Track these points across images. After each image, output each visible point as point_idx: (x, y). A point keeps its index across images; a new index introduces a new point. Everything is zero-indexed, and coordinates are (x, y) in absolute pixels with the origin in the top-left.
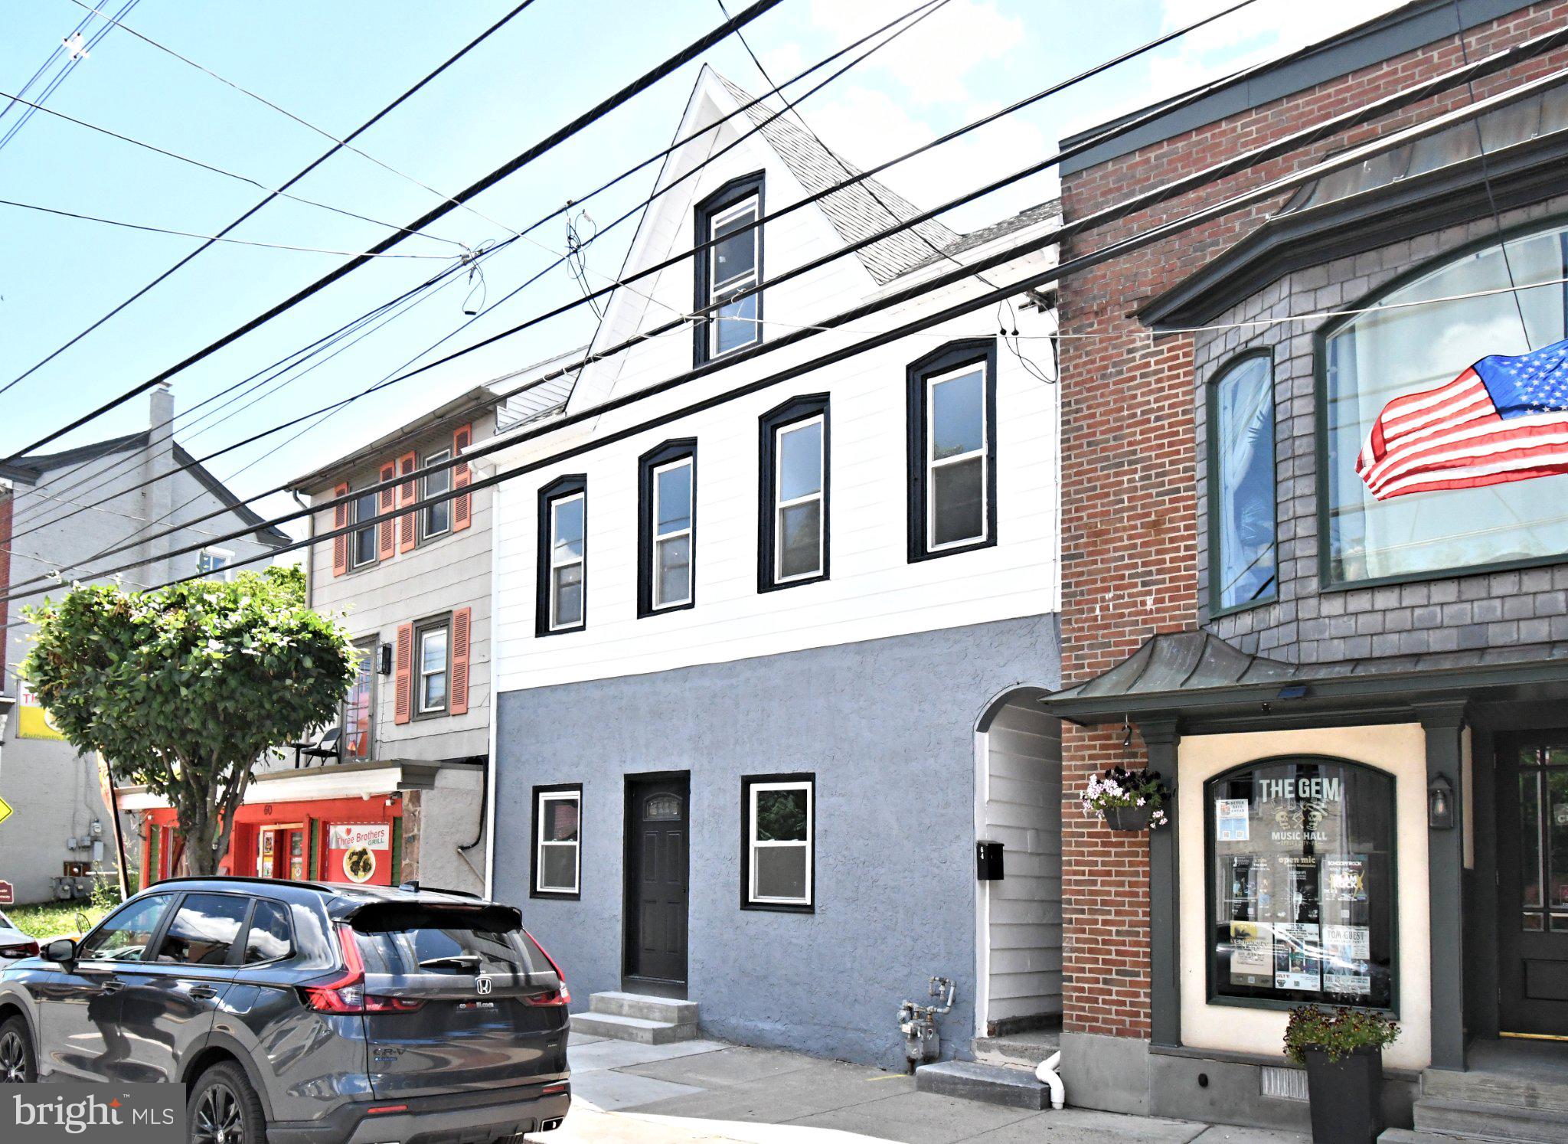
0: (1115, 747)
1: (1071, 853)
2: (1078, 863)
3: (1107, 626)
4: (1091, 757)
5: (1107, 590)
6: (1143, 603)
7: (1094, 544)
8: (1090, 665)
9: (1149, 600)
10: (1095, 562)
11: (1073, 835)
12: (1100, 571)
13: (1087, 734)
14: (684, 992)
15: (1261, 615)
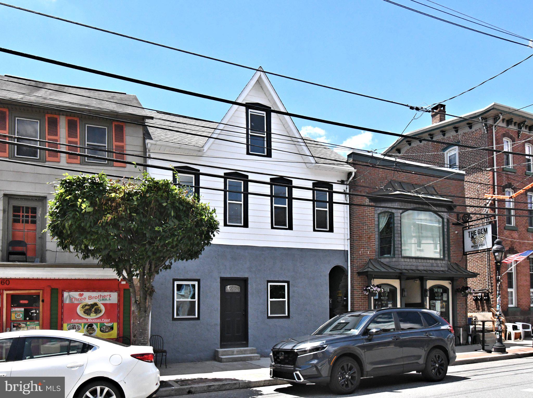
0: (363, 280)
1: (356, 301)
2: (357, 303)
3: (362, 256)
4: (359, 282)
5: (362, 248)
6: (367, 252)
7: (359, 239)
8: (359, 263)
9: (368, 252)
10: (360, 242)
11: (356, 297)
12: (361, 244)
13: (359, 277)
14: (247, 345)
15: (391, 259)
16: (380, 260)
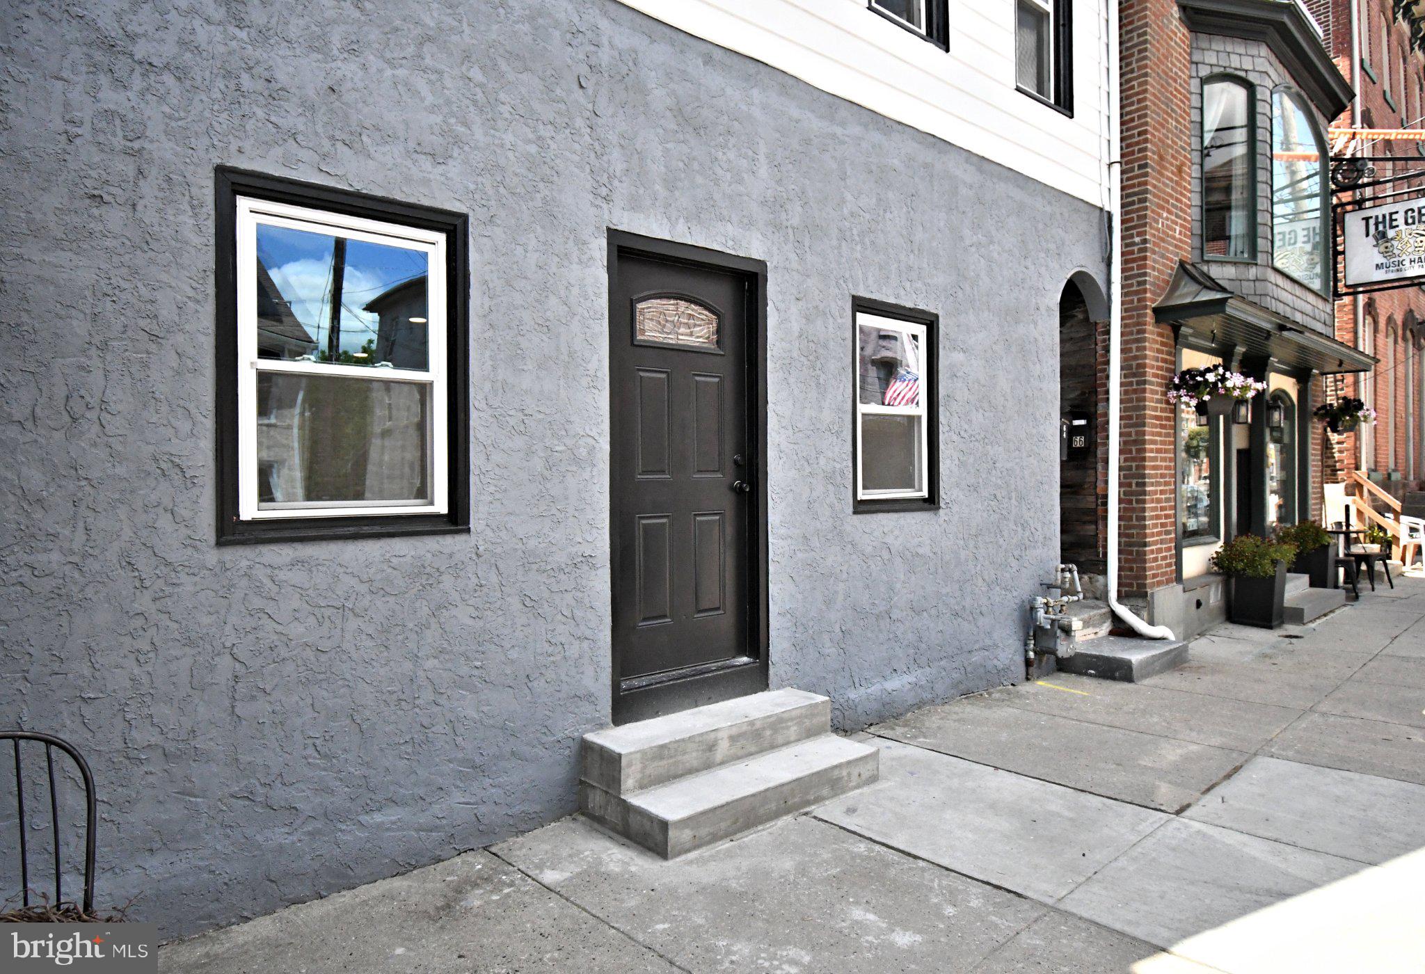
0: (1166, 344)
1: (1150, 434)
2: (1151, 442)
3: (1163, 240)
4: (1157, 350)
5: (1164, 209)
7: (1159, 164)
8: (1158, 271)
9: (1177, 230)
10: (1160, 181)
12: (1161, 191)
13: (1156, 330)
14: (759, 679)
15: (1242, 268)
16: (1205, 268)
